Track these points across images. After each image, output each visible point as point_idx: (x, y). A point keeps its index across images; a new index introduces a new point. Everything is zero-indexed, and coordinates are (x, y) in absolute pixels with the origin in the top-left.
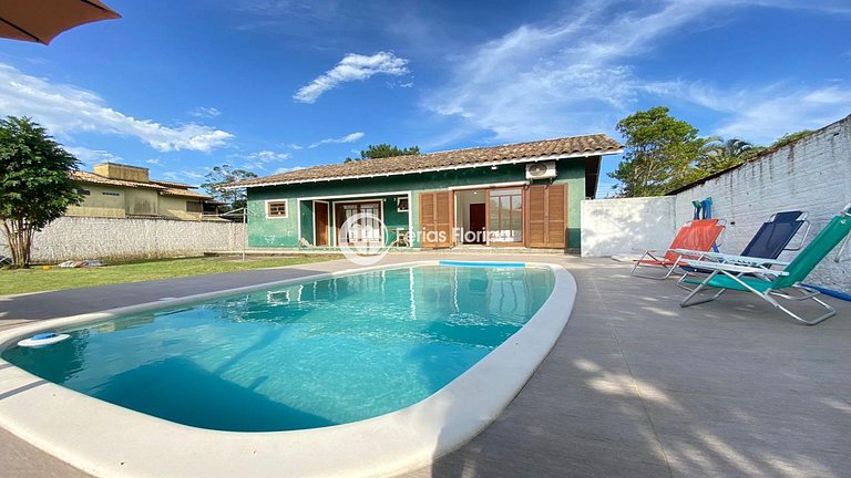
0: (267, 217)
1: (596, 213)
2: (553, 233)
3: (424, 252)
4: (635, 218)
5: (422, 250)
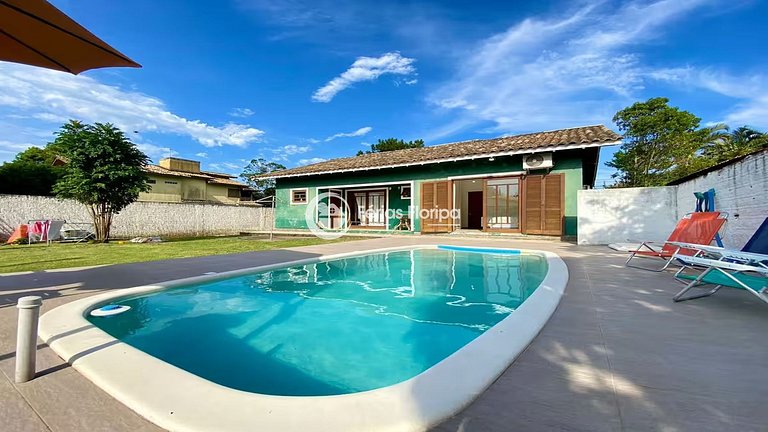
0: (291, 203)
1: (592, 202)
2: (549, 221)
3: (424, 236)
4: (631, 207)
5: (423, 233)
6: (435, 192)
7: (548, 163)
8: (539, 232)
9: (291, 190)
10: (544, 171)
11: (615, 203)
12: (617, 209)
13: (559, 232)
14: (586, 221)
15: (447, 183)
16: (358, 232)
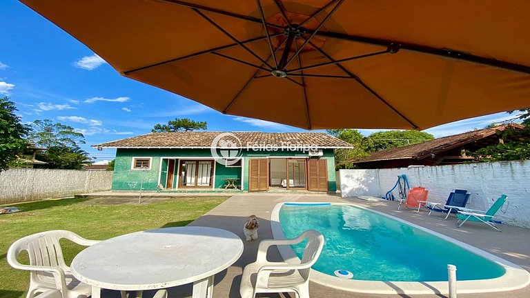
0: (132, 168)
1: (347, 176)
2: (321, 184)
3: (251, 194)
4: (363, 179)
5: (249, 192)
6: (259, 165)
7: (321, 154)
8: (317, 189)
9: (134, 158)
10: (317, 157)
11: (356, 177)
12: (358, 179)
13: (326, 190)
14: (345, 186)
15: (266, 160)
16: (198, 192)
